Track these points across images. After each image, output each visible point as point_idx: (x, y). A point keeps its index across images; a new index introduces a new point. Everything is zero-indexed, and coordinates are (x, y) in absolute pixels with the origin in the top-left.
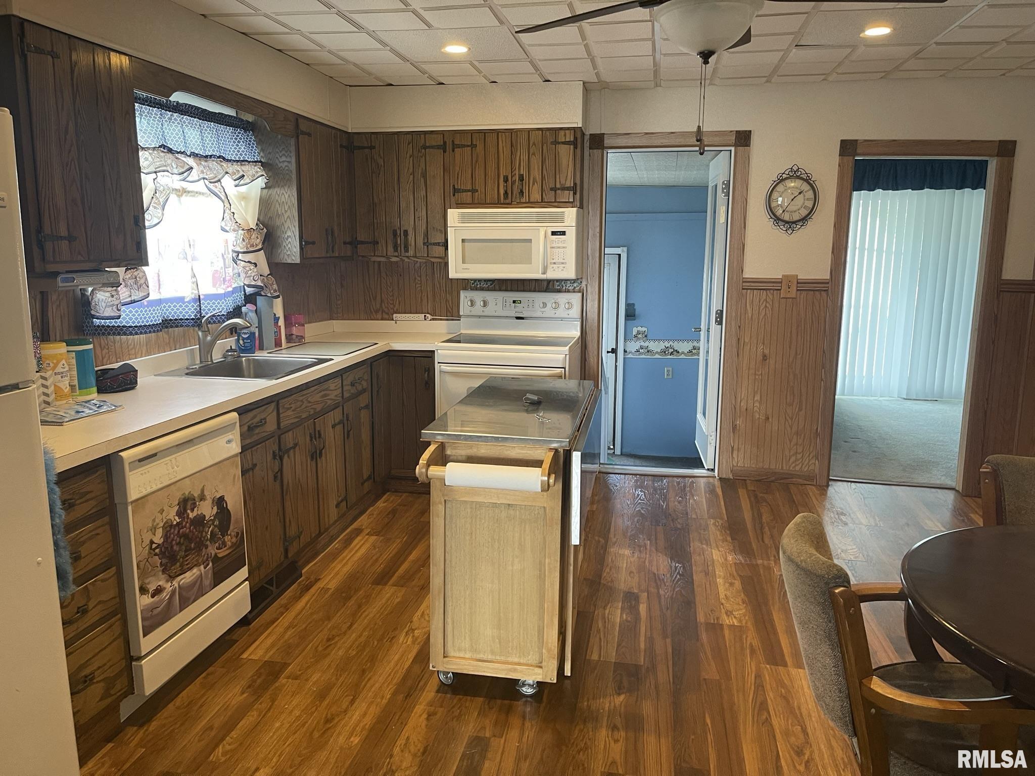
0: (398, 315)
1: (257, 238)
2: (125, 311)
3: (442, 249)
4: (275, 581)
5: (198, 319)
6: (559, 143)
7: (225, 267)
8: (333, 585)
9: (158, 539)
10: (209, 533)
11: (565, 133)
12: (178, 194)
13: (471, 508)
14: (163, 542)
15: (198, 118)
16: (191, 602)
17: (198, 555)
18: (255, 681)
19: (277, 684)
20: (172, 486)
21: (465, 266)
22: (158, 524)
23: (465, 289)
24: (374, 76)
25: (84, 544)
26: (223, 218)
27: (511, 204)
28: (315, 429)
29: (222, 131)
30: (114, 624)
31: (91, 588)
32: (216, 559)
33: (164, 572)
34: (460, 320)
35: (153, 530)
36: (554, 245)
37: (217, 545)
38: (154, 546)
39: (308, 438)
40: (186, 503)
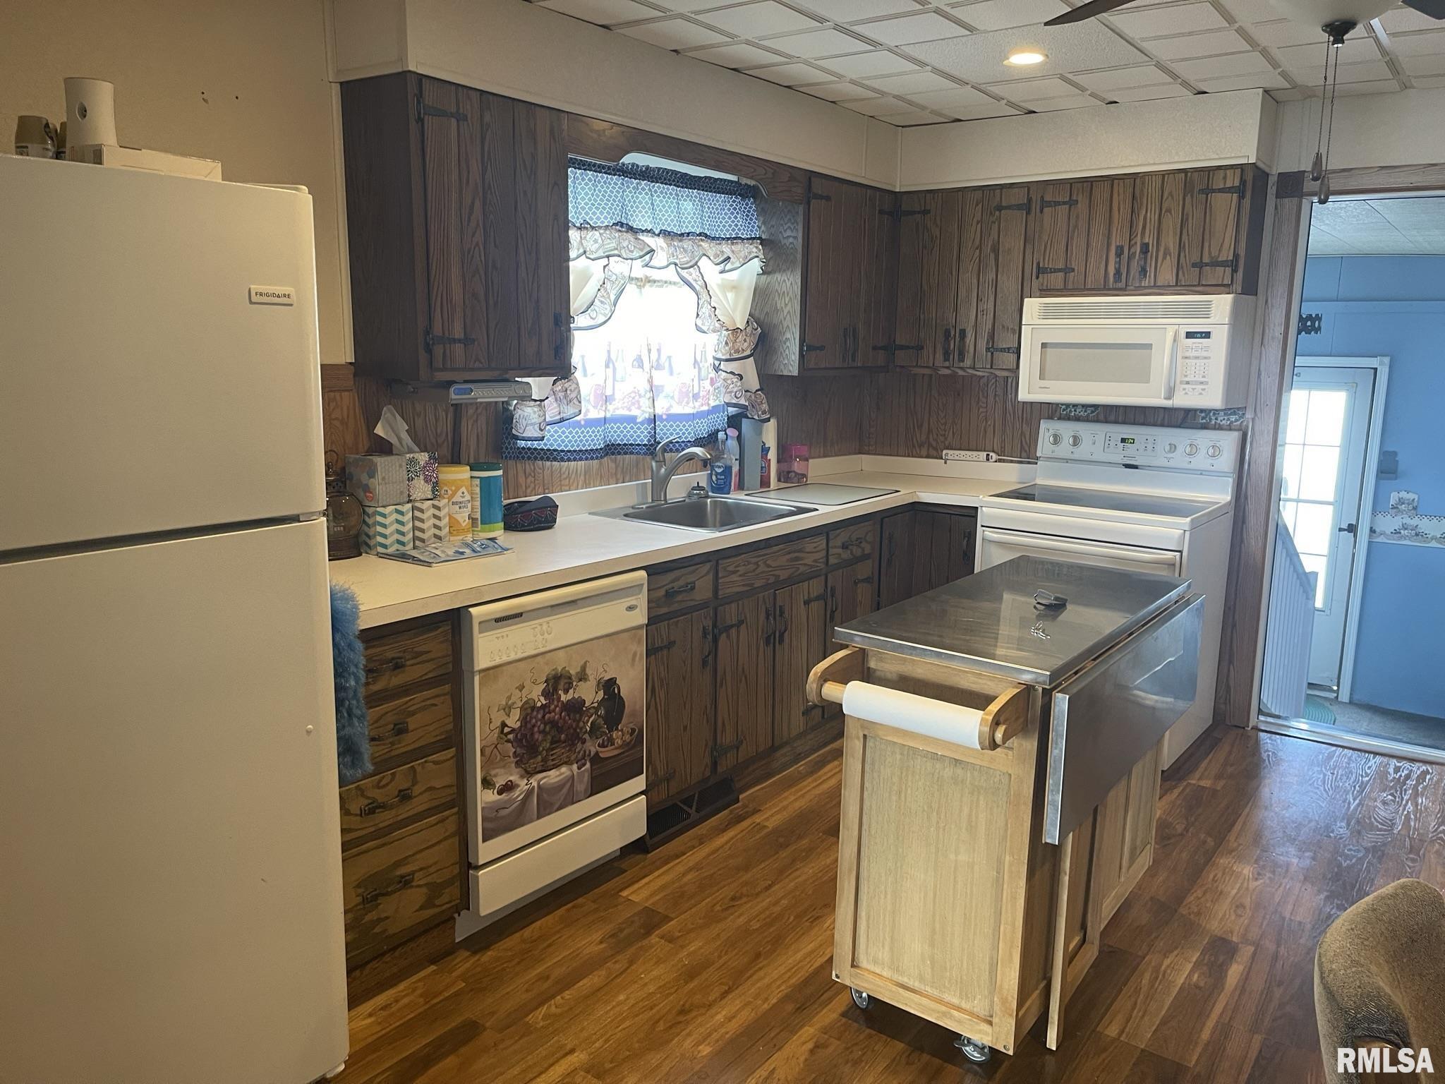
0: (950, 452)
1: (745, 341)
2: (549, 431)
3: (1013, 357)
4: (695, 801)
5: (652, 445)
6: (1214, 191)
7: (700, 380)
8: (771, 824)
9: (513, 721)
10: (589, 724)
11: (1226, 174)
12: (639, 284)
13: (901, 754)
14: (521, 726)
15: (675, 185)
16: (555, 808)
17: (569, 751)
18: (621, 930)
19: (645, 942)
20: (539, 657)
21: (1044, 383)
22: (513, 703)
23: (1051, 417)
24: (929, 111)
25: (413, 715)
26: (698, 315)
27: (1125, 289)
28: (775, 604)
29: (709, 200)
30: (447, 818)
31: (419, 769)
32: (596, 759)
33: (518, 764)
34: (1036, 463)
35: (508, 709)
36: (1187, 354)
37: (600, 741)
38: (506, 730)
39: (762, 616)
40: (557, 682)
